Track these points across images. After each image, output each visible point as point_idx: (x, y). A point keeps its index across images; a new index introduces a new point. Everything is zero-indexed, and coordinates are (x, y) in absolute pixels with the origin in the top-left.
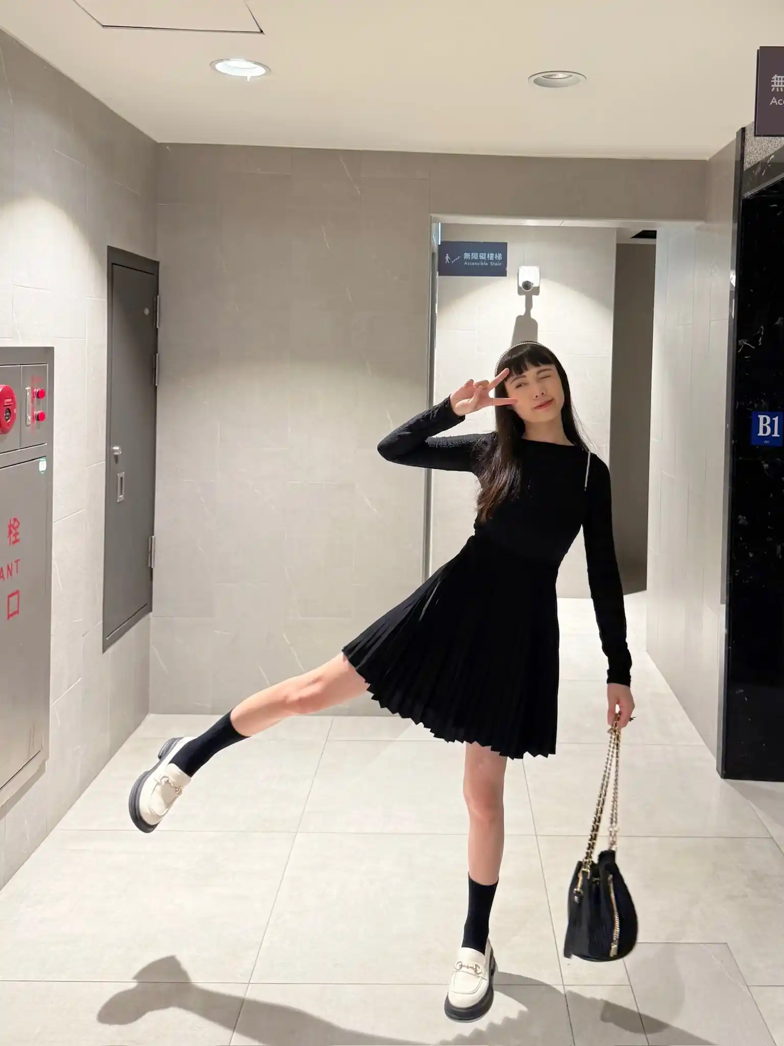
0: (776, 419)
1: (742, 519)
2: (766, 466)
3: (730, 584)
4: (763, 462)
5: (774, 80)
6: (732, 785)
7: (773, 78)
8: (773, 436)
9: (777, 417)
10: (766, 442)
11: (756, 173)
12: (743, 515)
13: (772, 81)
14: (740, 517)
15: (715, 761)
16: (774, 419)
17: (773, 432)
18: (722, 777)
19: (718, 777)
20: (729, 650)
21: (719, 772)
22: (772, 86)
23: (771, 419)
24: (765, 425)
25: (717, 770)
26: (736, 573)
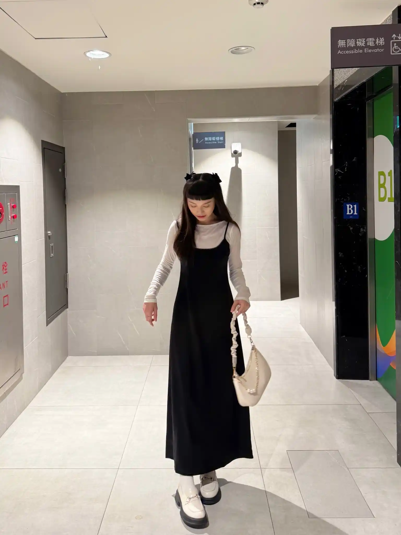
0: (355, 206)
1: (341, 254)
2: (351, 228)
3: (336, 286)
4: (349, 227)
5: (339, 42)
6: (342, 382)
7: (338, 42)
8: (354, 214)
9: (356, 205)
10: (351, 217)
11: (339, 89)
12: (341, 252)
13: (338, 43)
14: (340, 253)
15: (333, 371)
16: (354, 206)
17: (354, 212)
18: (337, 378)
19: (335, 378)
20: (337, 317)
21: (335, 376)
22: (338, 45)
23: (353, 206)
24: (350, 209)
25: (334, 375)
26: (339, 280)
